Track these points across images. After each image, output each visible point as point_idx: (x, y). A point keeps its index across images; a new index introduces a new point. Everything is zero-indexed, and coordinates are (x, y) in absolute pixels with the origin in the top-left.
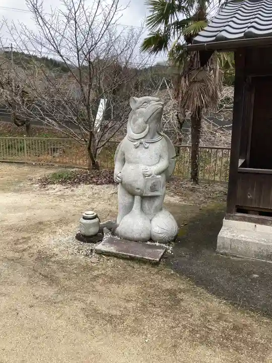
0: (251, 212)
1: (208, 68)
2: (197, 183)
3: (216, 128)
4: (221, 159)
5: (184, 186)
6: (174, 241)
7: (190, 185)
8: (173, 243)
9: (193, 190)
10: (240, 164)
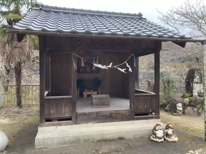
0: (53, 120)
1: (24, 41)
2: (21, 108)
3: (32, 73)
4: (36, 91)
5: (12, 111)
6: (6, 149)
7: (16, 109)
8: (5, 151)
9: (18, 113)
10: (45, 95)
